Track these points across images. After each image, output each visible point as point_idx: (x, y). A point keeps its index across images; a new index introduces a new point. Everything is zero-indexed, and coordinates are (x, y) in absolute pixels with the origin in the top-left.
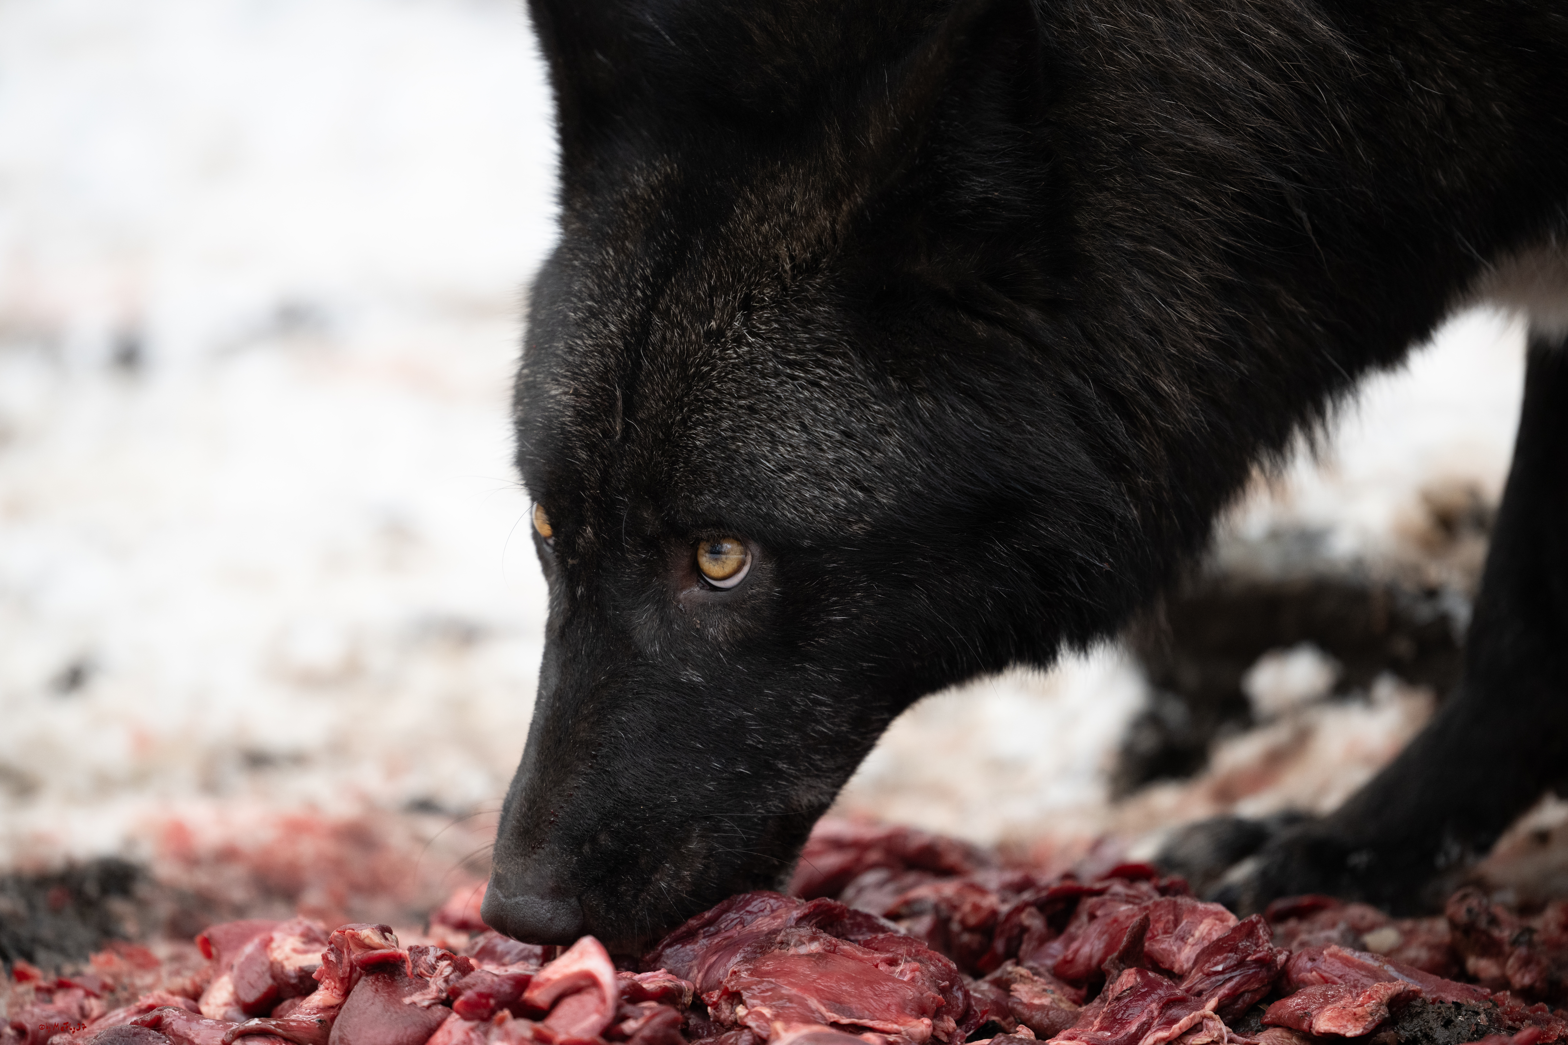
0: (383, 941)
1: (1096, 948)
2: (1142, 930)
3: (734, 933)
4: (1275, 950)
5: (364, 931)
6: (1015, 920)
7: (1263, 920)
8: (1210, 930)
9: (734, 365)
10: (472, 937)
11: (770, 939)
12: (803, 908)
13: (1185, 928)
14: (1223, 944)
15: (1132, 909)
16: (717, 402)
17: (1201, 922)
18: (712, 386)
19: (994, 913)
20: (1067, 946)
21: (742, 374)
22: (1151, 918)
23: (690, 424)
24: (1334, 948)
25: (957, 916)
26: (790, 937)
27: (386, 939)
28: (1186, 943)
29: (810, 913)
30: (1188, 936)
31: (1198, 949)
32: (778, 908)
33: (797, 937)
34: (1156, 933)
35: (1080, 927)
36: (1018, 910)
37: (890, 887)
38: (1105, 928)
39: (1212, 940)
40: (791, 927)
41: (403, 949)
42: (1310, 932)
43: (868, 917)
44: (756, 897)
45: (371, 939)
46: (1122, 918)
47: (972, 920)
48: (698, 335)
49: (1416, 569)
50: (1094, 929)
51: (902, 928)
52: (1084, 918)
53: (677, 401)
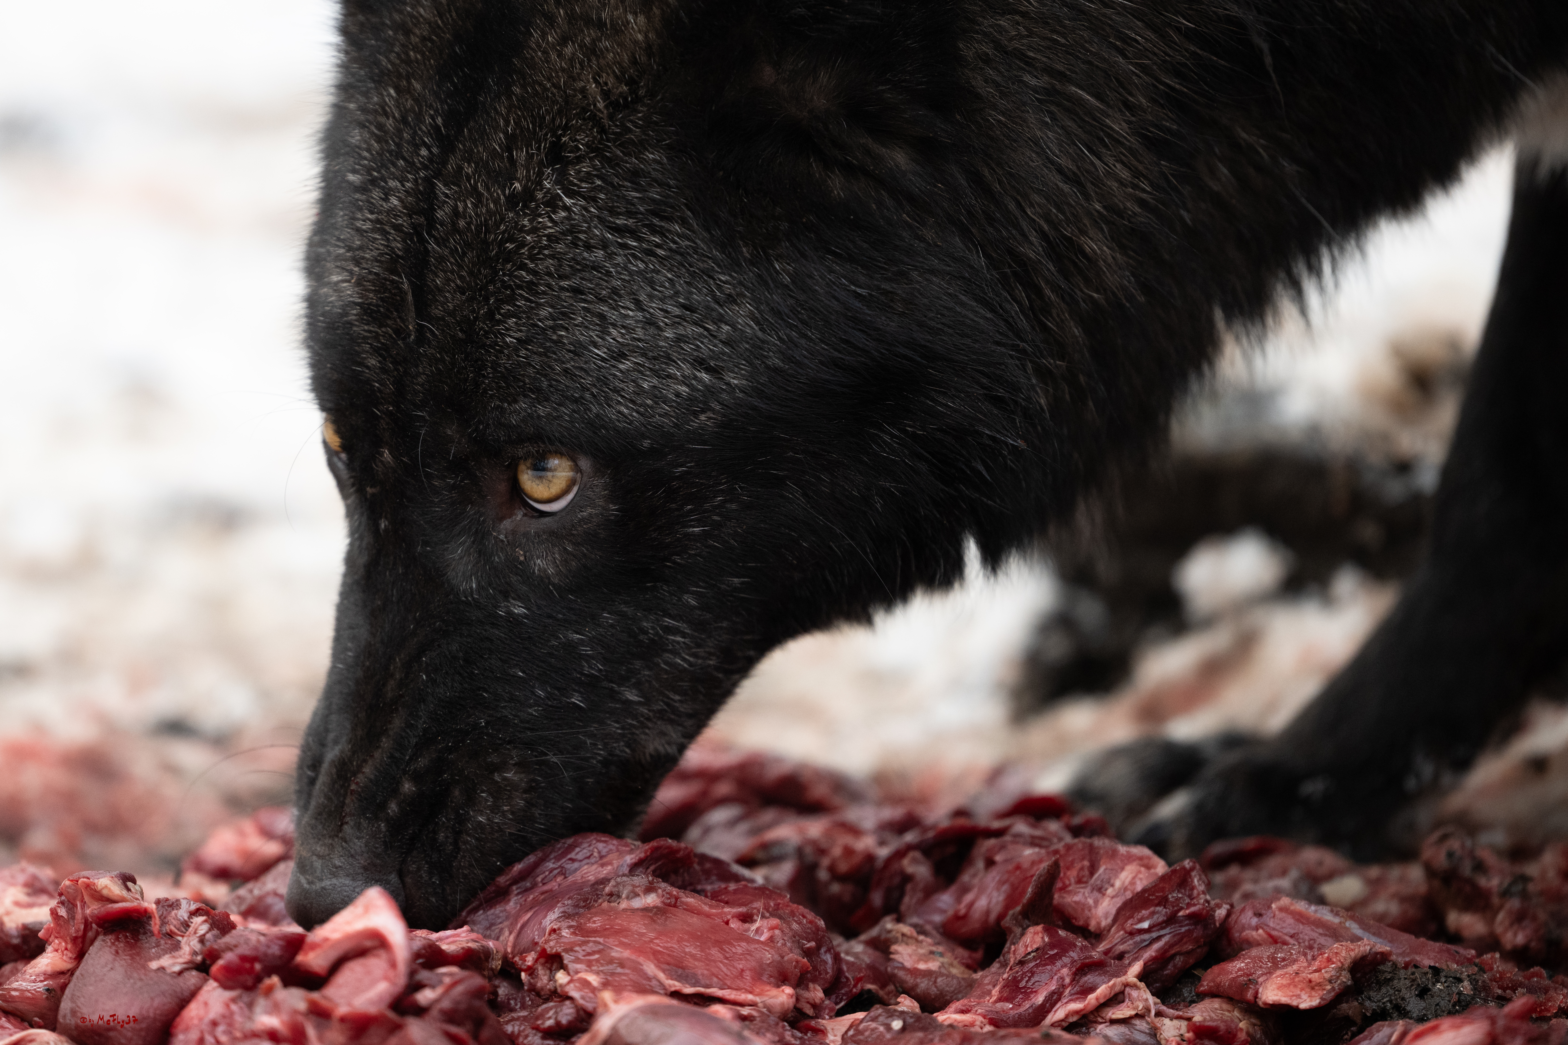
0: (124, 893)
1: (994, 901)
2: (1052, 877)
3: (553, 885)
4: (1213, 903)
5: (101, 880)
6: (895, 866)
7: (1198, 867)
8: (1134, 878)
9: (549, 236)
10: (234, 888)
11: (597, 890)
12: (638, 852)
13: (1102, 877)
14: (1149, 895)
15: (1038, 853)
16: (531, 287)
17: (1123, 869)
18: (523, 267)
19: (870, 858)
20: (959, 899)
21: (560, 247)
22: (1062, 864)
23: (498, 317)
24: (1285, 901)
25: (825, 862)
26: (621, 888)
27: (129, 890)
28: (1104, 895)
29: (646, 858)
30: (1107, 886)
31: (1119, 902)
32: (608, 853)
33: (630, 888)
34: (1067, 882)
35: (974, 876)
36: (899, 854)
37: (743, 827)
38: (1006, 877)
39: (1135, 892)
40: (624, 875)
41: (149, 903)
42: (1256, 881)
43: (717, 862)
44: (580, 840)
45: (110, 889)
46: (1026, 865)
47: (843, 867)
48: (496, 202)
49: (1385, 437)
50: (992, 878)
51: (758, 876)
52: (980, 864)
53: (481, 290)
